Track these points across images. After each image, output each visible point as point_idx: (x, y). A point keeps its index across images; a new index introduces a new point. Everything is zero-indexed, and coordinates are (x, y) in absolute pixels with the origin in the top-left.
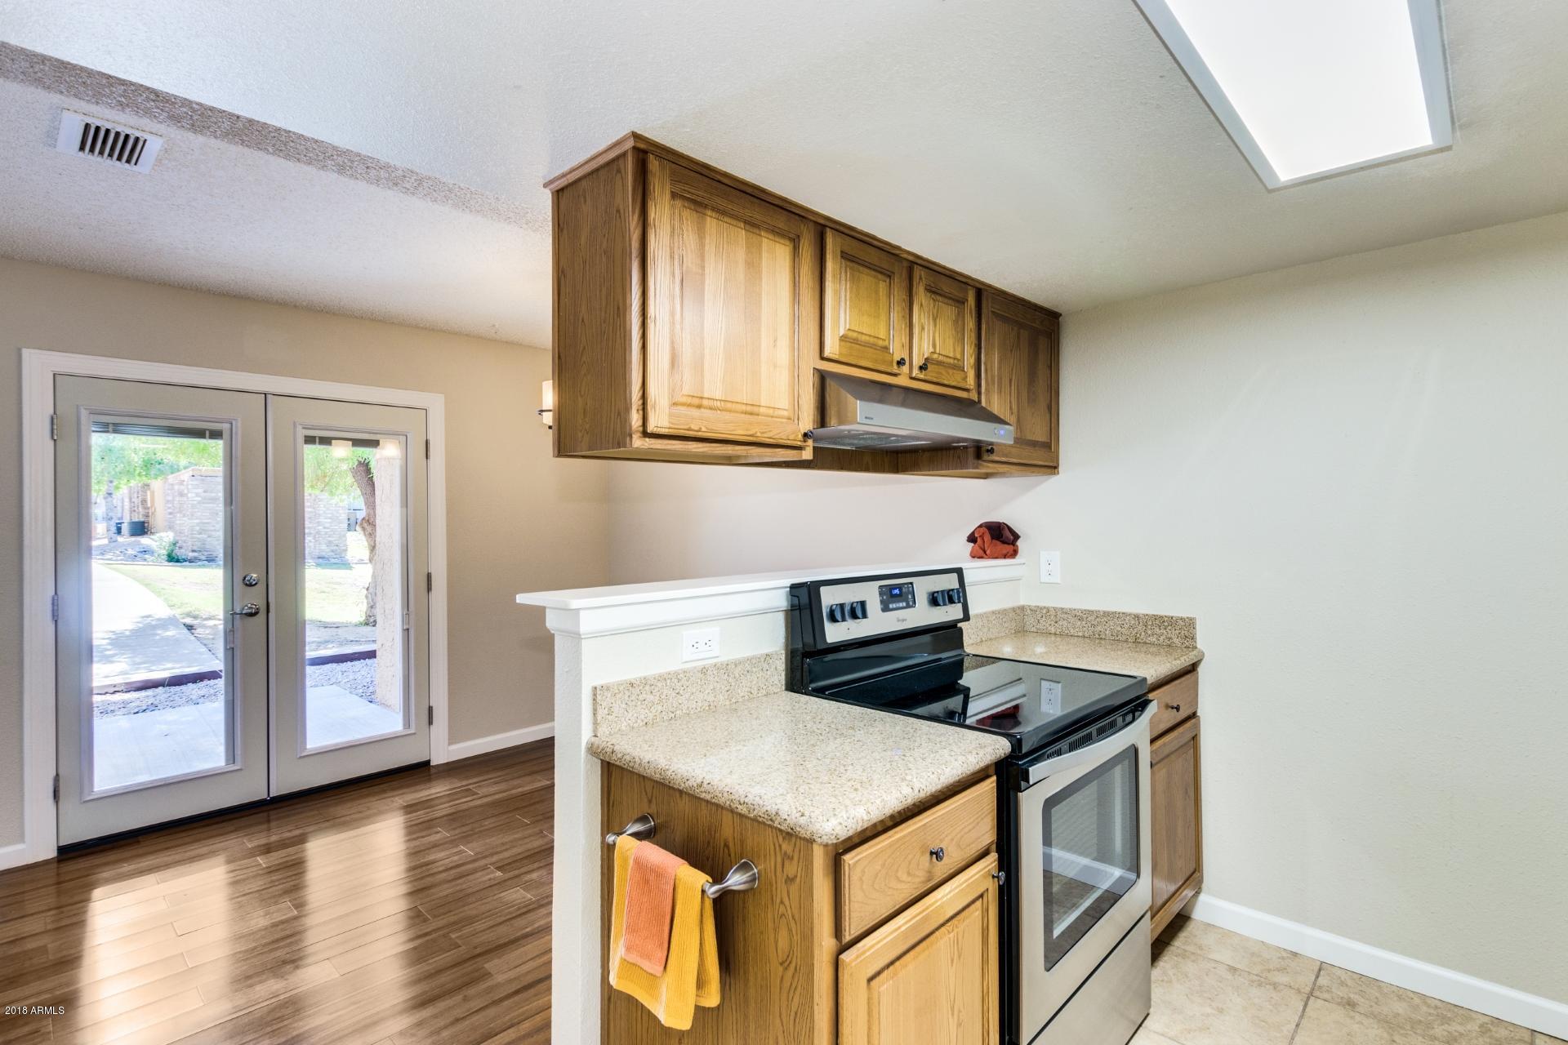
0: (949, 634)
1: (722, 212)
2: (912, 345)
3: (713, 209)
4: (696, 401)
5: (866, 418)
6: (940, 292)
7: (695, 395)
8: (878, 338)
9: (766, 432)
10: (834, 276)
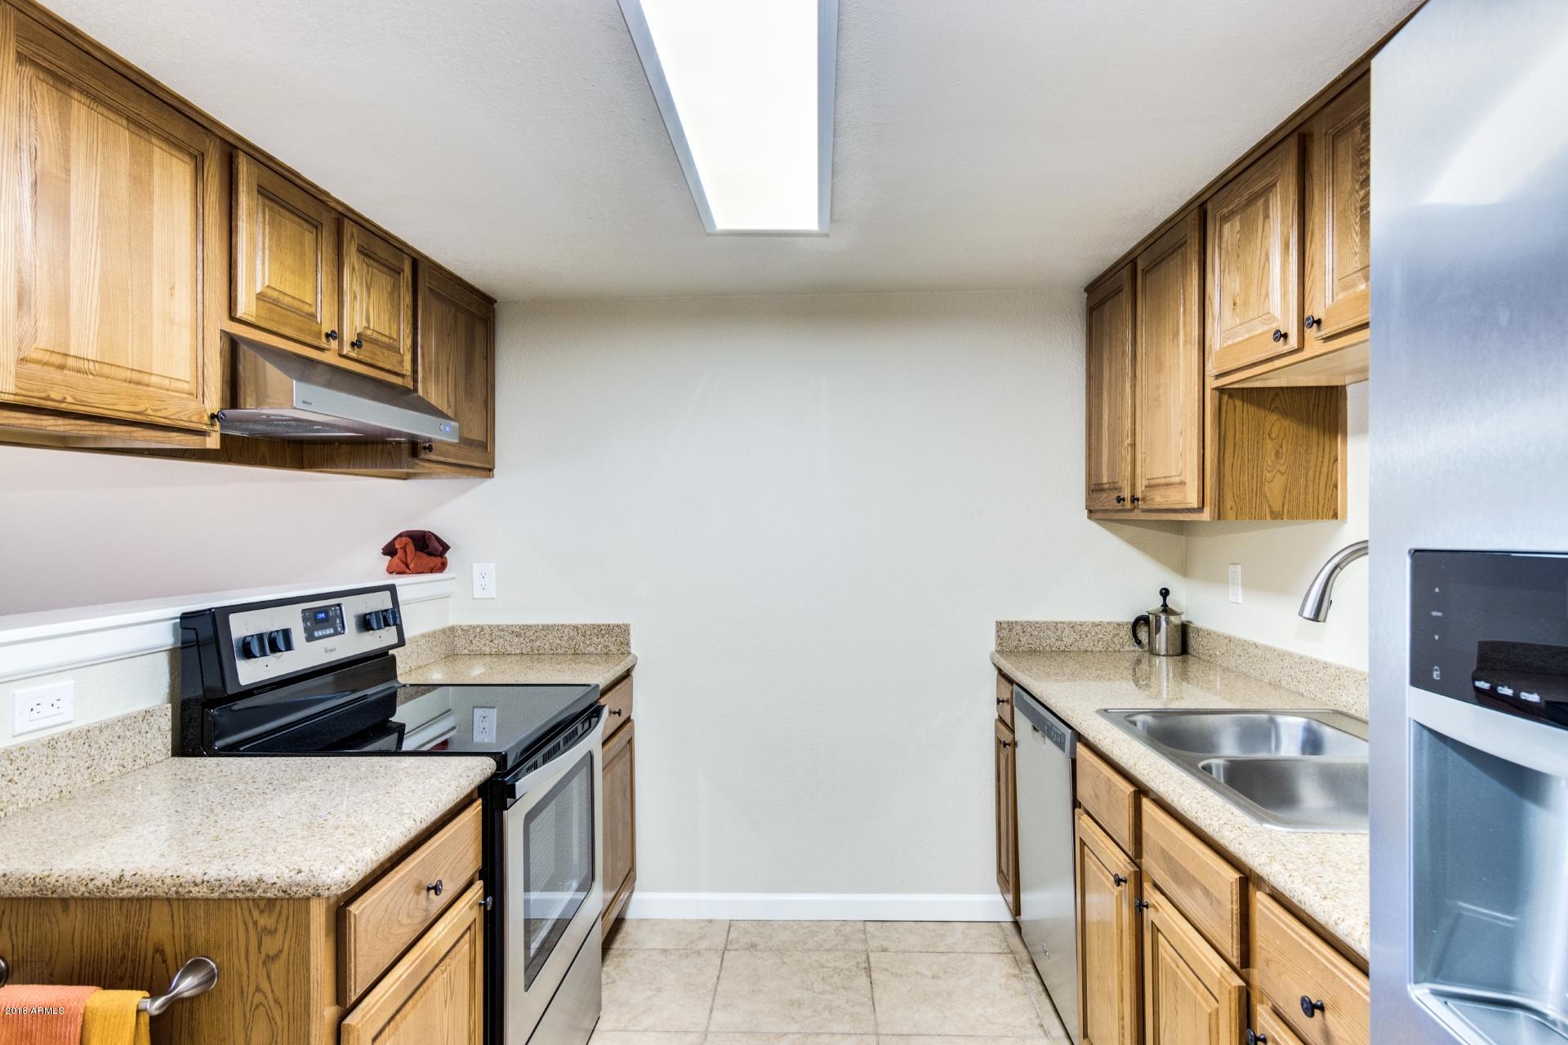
0: (381, 663)
1: (96, 99)
2: (342, 316)
3: (82, 91)
4: (57, 360)
5: (304, 402)
6: (373, 255)
7: (56, 350)
8: (303, 302)
9: (160, 410)
10: (250, 215)
